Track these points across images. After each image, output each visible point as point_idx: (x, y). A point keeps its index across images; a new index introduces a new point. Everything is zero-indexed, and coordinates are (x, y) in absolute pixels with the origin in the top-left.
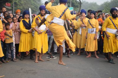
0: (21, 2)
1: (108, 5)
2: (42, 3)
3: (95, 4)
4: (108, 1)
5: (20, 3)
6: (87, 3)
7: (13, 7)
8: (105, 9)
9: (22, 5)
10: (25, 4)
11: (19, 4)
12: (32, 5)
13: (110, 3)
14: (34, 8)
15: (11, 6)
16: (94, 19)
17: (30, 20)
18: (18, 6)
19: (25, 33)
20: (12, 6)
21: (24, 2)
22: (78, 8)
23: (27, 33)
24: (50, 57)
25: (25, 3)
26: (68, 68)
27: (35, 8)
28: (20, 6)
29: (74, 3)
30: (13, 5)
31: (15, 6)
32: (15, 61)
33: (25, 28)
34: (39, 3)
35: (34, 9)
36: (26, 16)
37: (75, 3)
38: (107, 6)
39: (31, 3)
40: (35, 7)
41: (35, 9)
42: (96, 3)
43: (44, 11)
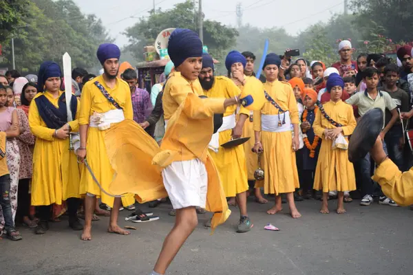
0: (38, 38)
1: (320, 35)
2: (107, 38)
3: (280, 35)
4: (320, 22)
5: (36, 42)
6: (255, 31)
7: (10, 57)
8: (313, 47)
9: (40, 47)
10: (52, 45)
11: (32, 44)
12: (73, 45)
13: (326, 28)
14: (81, 56)
15: (3, 53)
16: (277, 82)
17: (63, 96)
18: (30, 50)
19: (44, 140)
20: (9, 52)
21: (48, 38)
22: (224, 49)
23: (51, 142)
24: (138, 219)
25: (51, 40)
26: (196, 250)
27: (86, 55)
28: (34, 50)
29: (212, 33)
30: (11, 50)
31: (16, 53)
32: (18, 238)
33: (43, 123)
34: (97, 38)
35: (81, 59)
36: (49, 83)
37: (216, 31)
38: (319, 37)
39: (70, 38)
40: (85, 51)
41: (85, 58)
42: (282, 31)
43: (116, 62)
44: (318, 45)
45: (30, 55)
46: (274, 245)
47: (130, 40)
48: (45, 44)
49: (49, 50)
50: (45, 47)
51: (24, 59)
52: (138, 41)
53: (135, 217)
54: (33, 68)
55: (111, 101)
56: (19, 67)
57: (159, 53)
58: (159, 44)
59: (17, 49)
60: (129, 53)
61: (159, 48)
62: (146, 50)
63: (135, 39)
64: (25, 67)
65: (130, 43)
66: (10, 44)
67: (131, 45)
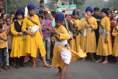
7: (5, 6)
9: (16, 3)
10: (20, 2)
11: (13, 2)
15: (3, 5)
18: (12, 4)
20: (5, 5)
22: (81, 5)
23: (17, 36)
28: (13, 4)
30: (5, 4)
31: (7, 5)
38: (116, 2)
43: (33, 11)
44: (116, 5)
45: (12, 6)
46: (99, 76)
47: (47, 1)
48: (18, 2)
49: (19, 4)
50: (17, 3)
51: (10, 7)
52: (50, 2)
53: (50, 64)
54: (13, 10)
55: (34, 23)
56: (8, 10)
57: (59, 7)
58: (59, 3)
59: (8, 3)
60: (47, 6)
61: (59, 5)
62: (54, 5)
63: (49, 1)
64: (10, 10)
65: (47, 2)
66: (5, 2)
67: (47, 3)
